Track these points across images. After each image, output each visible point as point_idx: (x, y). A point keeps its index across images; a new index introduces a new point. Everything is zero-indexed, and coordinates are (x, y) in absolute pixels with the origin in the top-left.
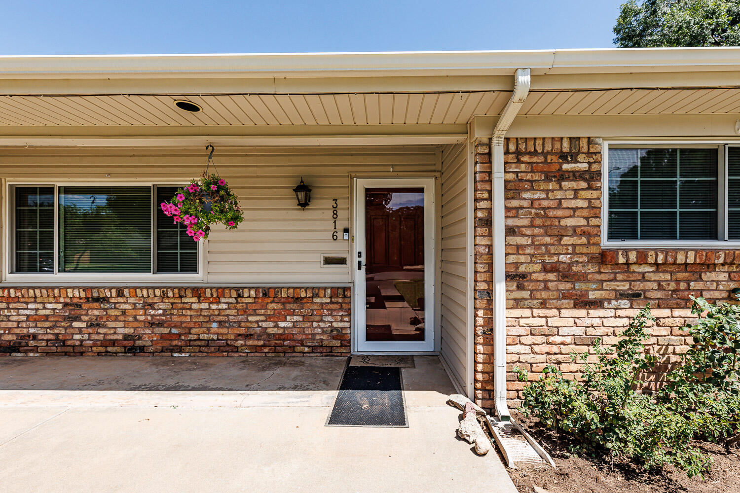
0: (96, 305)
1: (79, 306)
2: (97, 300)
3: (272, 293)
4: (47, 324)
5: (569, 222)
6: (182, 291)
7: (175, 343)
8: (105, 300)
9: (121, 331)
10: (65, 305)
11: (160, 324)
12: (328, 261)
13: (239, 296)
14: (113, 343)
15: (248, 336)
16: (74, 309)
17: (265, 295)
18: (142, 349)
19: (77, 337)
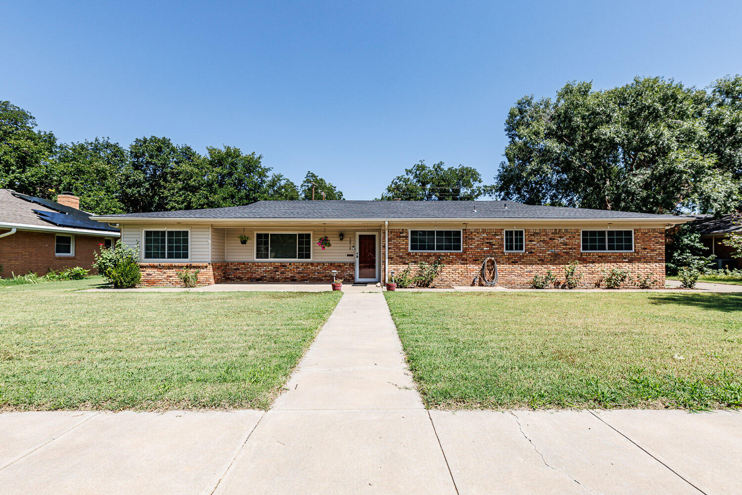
0: (283, 267)
1: (278, 268)
2: (283, 266)
3: (333, 264)
4: (269, 273)
5: (402, 246)
6: (308, 264)
7: (305, 278)
8: (286, 266)
9: (290, 275)
10: (274, 267)
11: (301, 273)
12: (348, 255)
13: (324, 265)
14: (288, 278)
15: (326, 276)
16: (277, 269)
17: (331, 265)
18: (296, 280)
19: (277, 277)
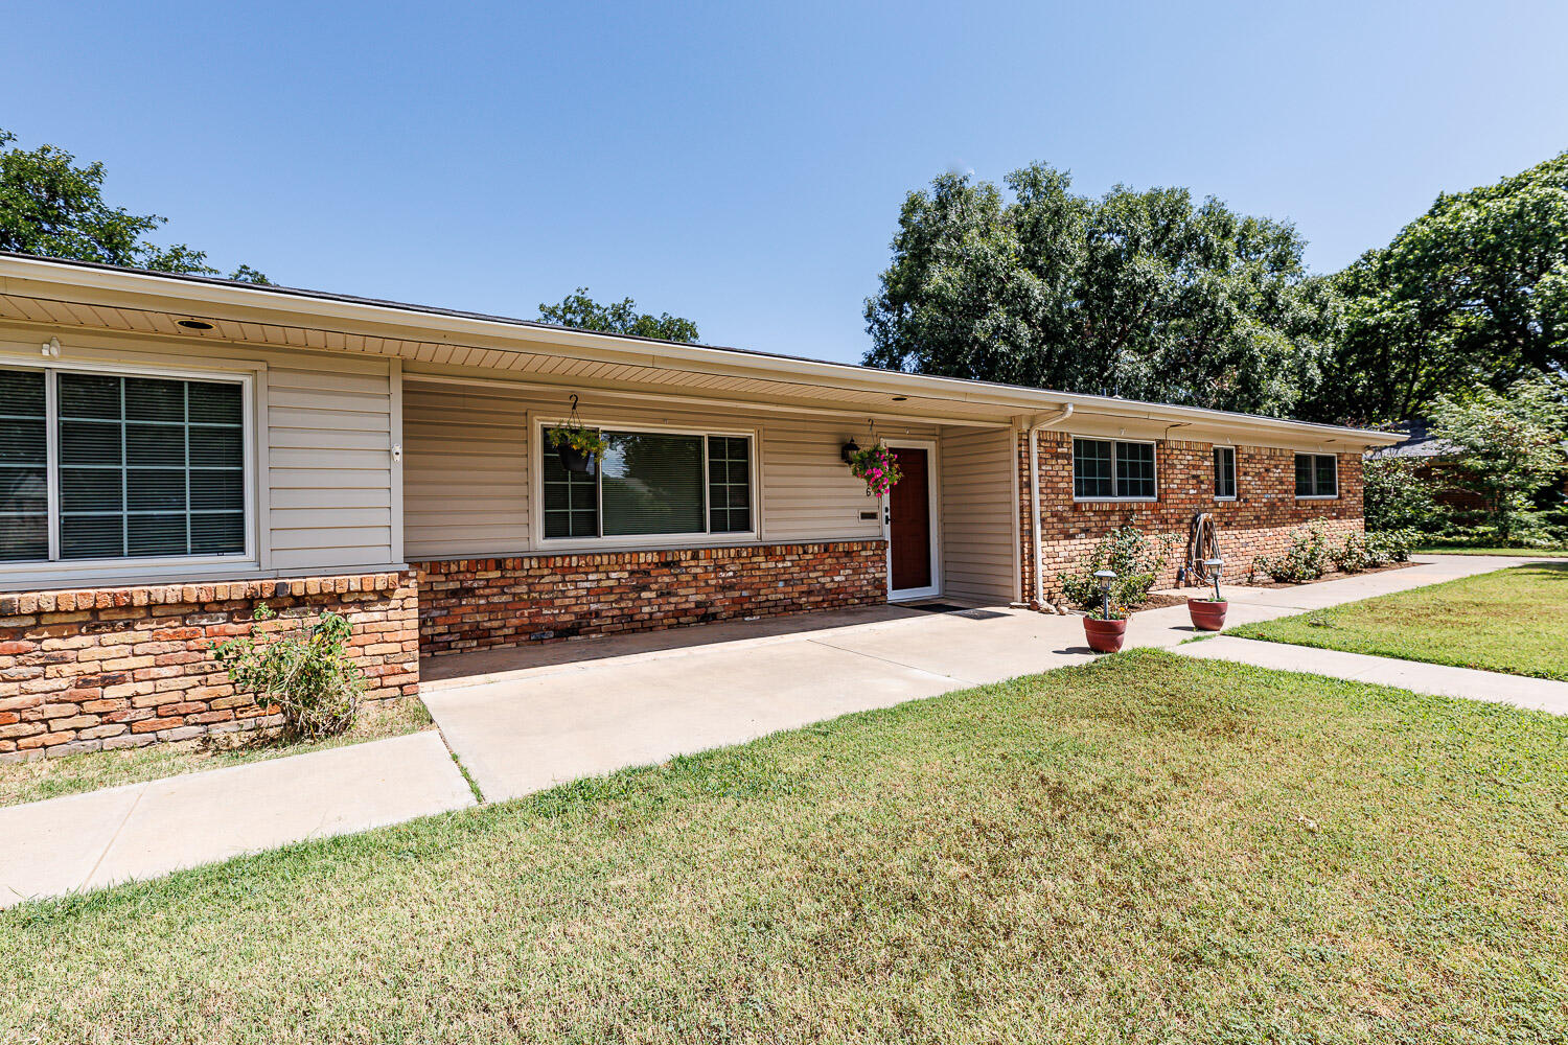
0: (666, 571)
1: (647, 573)
2: (667, 565)
3: (831, 548)
4: (612, 597)
5: (1061, 485)
6: (755, 550)
7: (746, 606)
8: (676, 564)
9: (692, 597)
10: (632, 573)
11: (732, 587)
12: (865, 516)
13: (805, 552)
14: (685, 612)
15: (809, 593)
16: (642, 577)
17: (826, 550)
18: (714, 616)
19: (646, 609)
